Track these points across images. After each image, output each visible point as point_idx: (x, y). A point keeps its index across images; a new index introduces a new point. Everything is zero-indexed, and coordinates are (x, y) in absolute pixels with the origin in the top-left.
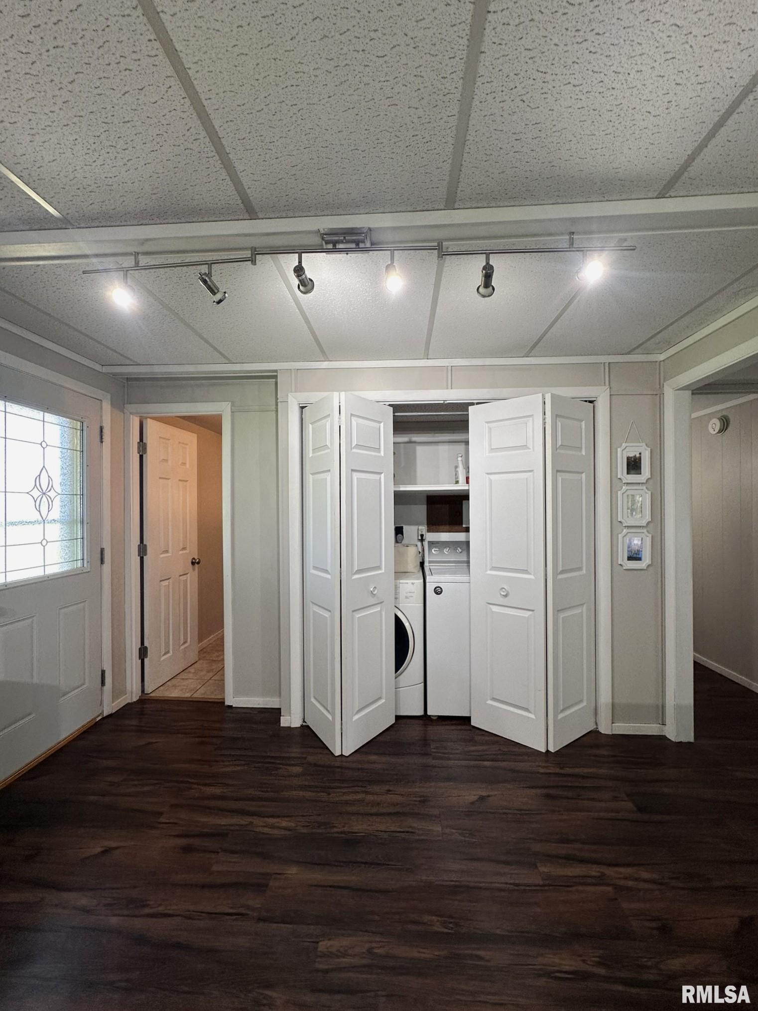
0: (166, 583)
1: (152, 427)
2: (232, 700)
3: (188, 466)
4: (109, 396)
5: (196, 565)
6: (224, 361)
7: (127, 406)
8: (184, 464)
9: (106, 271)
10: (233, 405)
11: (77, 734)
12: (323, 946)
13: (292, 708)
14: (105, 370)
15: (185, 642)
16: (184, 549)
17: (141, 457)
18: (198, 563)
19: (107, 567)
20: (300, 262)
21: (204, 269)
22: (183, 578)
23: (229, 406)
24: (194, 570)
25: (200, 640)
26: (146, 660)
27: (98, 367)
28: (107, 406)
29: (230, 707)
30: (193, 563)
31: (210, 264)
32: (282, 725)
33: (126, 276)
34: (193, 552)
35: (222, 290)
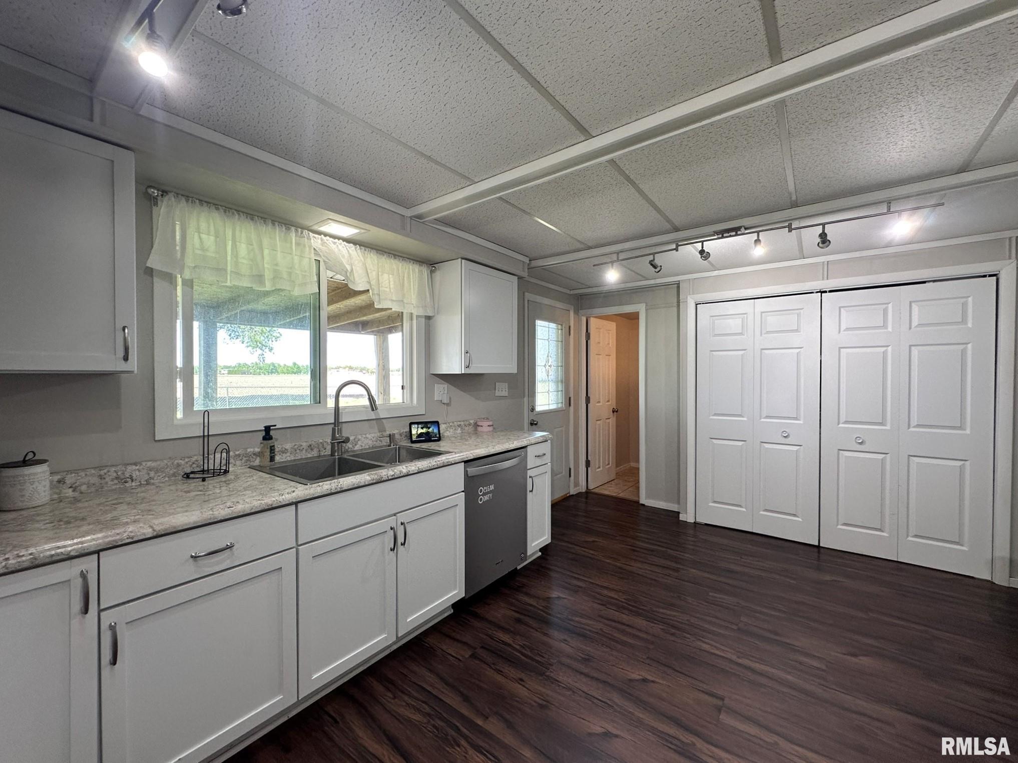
0: (598, 422)
1: (593, 322)
2: (643, 500)
3: (610, 345)
4: (573, 308)
5: (615, 413)
6: (643, 279)
7: (580, 311)
8: (609, 344)
9: (605, 263)
10: (646, 306)
11: (561, 499)
12: (711, 594)
13: (688, 509)
14: (572, 292)
15: (609, 464)
16: (608, 401)
17: (587, 342)
18: (617, 412)
19: (572, 408)
20: (702, 247)
21: (651, 257)
22: (608, 421)
23: (644, 306)
24: (614, 415)
25: (617, 466)
26: (589, 469)
27: (568, 292)
28: (572, 314)
29: (643, 505)
30: (613, 412)
31: (654, 254)
32: (680, 519)
33: (612, 265)
34: (613, 404)
35: (659, 265)
